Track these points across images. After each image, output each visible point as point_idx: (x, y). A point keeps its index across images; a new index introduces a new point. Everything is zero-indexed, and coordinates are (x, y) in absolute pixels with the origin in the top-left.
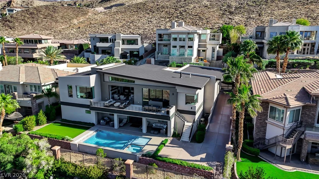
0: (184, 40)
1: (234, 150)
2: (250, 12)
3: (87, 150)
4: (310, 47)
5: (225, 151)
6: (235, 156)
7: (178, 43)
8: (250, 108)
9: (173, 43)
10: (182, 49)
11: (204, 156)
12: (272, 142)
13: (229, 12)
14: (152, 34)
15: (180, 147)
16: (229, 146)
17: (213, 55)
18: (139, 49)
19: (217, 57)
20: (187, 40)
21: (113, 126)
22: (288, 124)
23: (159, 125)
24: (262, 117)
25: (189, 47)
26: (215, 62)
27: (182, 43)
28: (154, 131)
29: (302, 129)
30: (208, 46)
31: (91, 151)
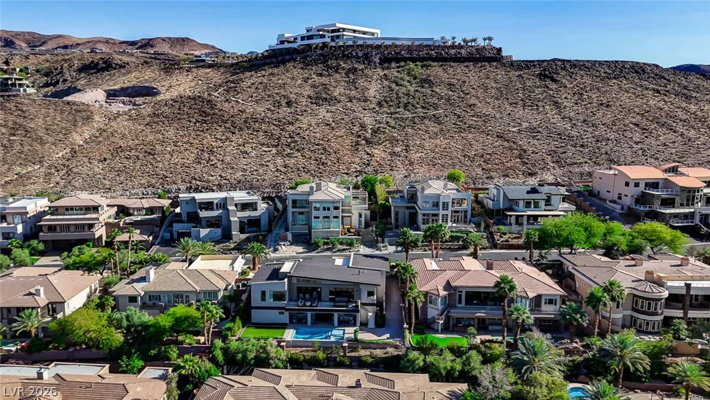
0: (329, 209)
1: (409, 329)
2: (395, 143)
3: (298, 344)
4: (463, 214)
5: (403, 330)
6: (410, 333)
7: (322, 213)
8: (418, 300)
9: (315, 213)
10: (326, 220)
11: (388, 335)
12: (432, 321)
13: (364, 140)
14: (260, 181)
15: (368, 332)
16: (405, 326)
17: (360, 221)
18: (260, 216)
19: (365, 223)
20: (332, 209)
21: (306, 323)
22: (440, 307)
23: (345, 318)
24: (425, 303)
25: (334, 217)
26: (363, 230)
27: (326, 213)
28: (343, 323)
29: (448, 309)
30: (353, 211)
31: (300, 344)
